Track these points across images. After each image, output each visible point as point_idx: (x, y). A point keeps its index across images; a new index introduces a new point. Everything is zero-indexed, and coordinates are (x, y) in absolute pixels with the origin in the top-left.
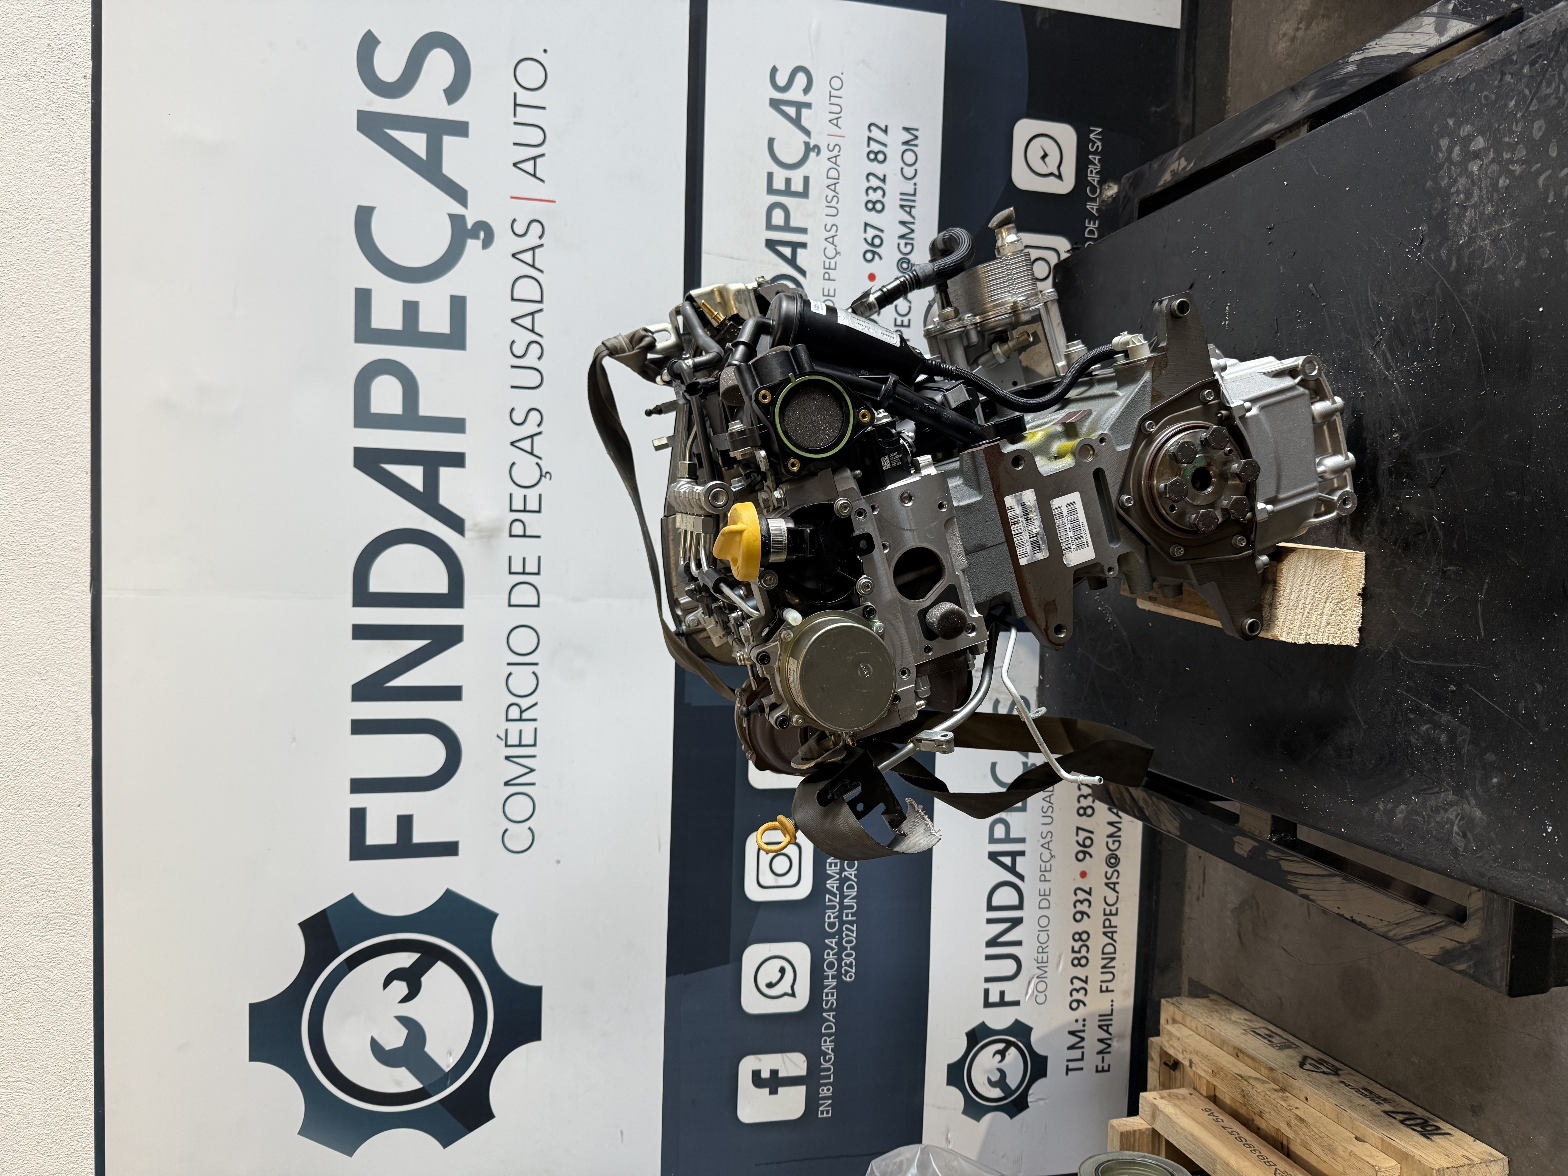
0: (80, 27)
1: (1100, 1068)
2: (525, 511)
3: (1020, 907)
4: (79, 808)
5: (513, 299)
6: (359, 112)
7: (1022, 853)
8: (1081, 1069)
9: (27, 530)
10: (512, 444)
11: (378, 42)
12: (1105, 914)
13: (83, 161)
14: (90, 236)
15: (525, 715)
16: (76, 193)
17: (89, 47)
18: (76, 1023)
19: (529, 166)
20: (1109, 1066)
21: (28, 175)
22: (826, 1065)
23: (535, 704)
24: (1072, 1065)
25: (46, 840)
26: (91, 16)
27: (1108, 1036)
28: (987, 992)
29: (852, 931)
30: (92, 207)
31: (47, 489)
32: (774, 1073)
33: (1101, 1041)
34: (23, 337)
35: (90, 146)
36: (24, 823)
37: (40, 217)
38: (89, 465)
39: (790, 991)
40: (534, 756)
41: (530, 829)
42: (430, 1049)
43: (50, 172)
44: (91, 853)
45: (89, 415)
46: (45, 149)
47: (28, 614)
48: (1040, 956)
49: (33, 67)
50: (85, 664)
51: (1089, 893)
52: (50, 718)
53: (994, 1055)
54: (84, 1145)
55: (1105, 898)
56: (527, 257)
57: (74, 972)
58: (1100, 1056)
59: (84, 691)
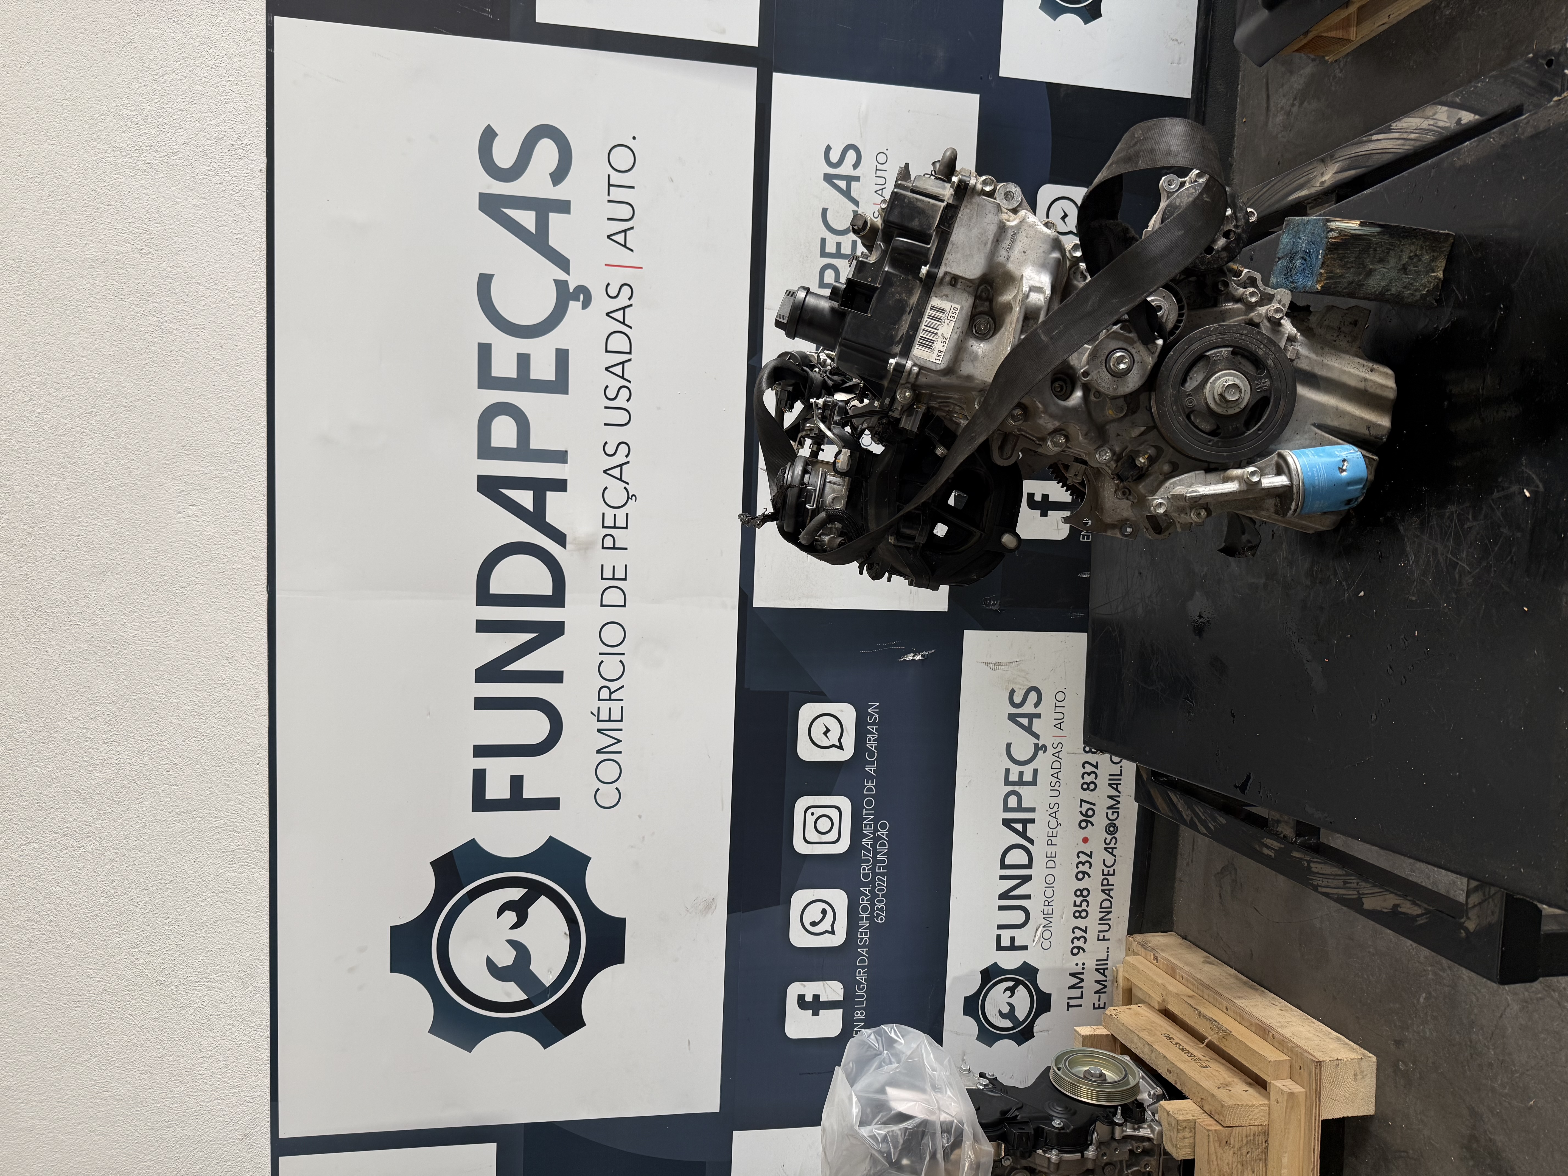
0: (257, 129)
1: (1097, 1006)
2: (615, 527)
3: (1029, 866)
4: (258, 766)
5: (607, 351)
6: (481, 194)
7: (1032, 821)
8: (1081, 1006)
9: (217, 542)
10: (605, 472)
11: (495, 135)
12: (1103, 875)
13: (260, 241)
14: (265, 302)
15: (614, 696)
16: (254, 267)
17: (264, 146)
18: (255, 938)
19: (620, 238)
20: (1105, 1003)
21: (217, 253)
22: (861, 993)
23: (622, 687)
24: (1072, 1002)
25: (233, 791)
26: (265, 120)
27: (1105, 978)
28: (999, 937)
29: (884, 882)
30: (267, 279)
31: (233, 509)
32: (816, 997)
33: (1097, 982)
34: (214, 385)
35: (265, 228)
36: (215, 777)
37: (226, 287)
38: (265, 490)
39: (831, 930)
40: (621, 730)
41: (617, 789)
42: (535, 967)
43: (234, 251)
44: (268, 802)
45: (266, 449)
46: (230, 231)
47: (218, 610)
48: (1046, 908)
49: (220, 164)
50: (262, 651)
51: (1090, 856)
52: (236, 694)
53: (1005, 991)
54: (262, 1034)
55: (1104, 860)
56: (619, 315)
57: (254, 896)
58: (1097, 995)
59: (262, 672)
